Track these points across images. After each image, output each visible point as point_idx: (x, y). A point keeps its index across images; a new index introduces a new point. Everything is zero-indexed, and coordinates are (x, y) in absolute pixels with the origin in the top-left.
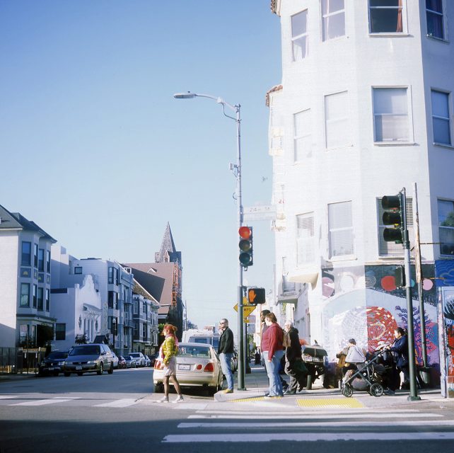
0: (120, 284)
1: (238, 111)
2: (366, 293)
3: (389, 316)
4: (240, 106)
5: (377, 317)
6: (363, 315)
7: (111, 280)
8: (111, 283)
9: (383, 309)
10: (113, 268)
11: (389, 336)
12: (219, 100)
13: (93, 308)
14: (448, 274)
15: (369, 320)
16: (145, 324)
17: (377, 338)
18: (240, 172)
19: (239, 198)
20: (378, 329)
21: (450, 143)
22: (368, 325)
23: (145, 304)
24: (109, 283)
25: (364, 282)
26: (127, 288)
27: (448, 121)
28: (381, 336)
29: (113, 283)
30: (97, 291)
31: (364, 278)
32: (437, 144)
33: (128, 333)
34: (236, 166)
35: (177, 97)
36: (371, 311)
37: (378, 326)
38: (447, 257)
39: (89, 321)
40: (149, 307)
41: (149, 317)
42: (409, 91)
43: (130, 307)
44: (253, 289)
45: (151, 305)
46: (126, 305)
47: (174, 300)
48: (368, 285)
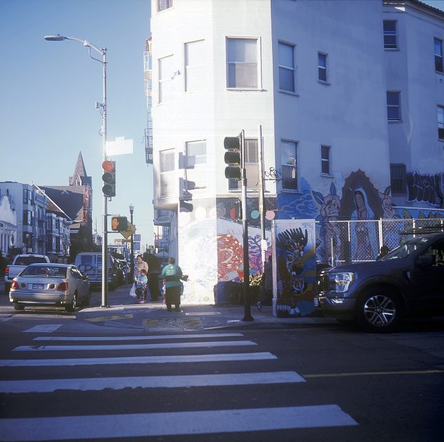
0: (35, 204)
1: (105, 54)
2: (217, 222)
3: (236, 242)
4: (106, 50)
5: (226, 243)
6: (213, 242)
7: (25, 201)
8: (25, 203)
9: (231, 236)
10: (27, 190)
11: (237, 260)
12: (86, 43)
13: (9, 224)
14: (288, 206)
15: (219, 246)
16: (58, 239)
17: (226, 262)
18: (105, 111)
19: (104, 135)
20: (227, 254)
21: (294, 91)
22: (218, 250)
23: (58, 221)
24: (24, 203)
25: (216, 212)
26: (41, 207)
27: (293, 71)
28: (229, 260)
29: (27, 203)
30: (13, 210)
31: (215, 209)
32: (283, 91)
33: (42, 246)
34: (101, 105)
35: (47, 39)
36: (221, 238)
37: (227, 251)
38: (288, 191)
39: (5, 236)
40: (61, 224)
41: (62, 232)
42: (258, 41)
43: (44, 224)
44: (117, 218)
45: (64, 222)
46: (40, 222)
47: (84, 218)
48: (219, 216)
